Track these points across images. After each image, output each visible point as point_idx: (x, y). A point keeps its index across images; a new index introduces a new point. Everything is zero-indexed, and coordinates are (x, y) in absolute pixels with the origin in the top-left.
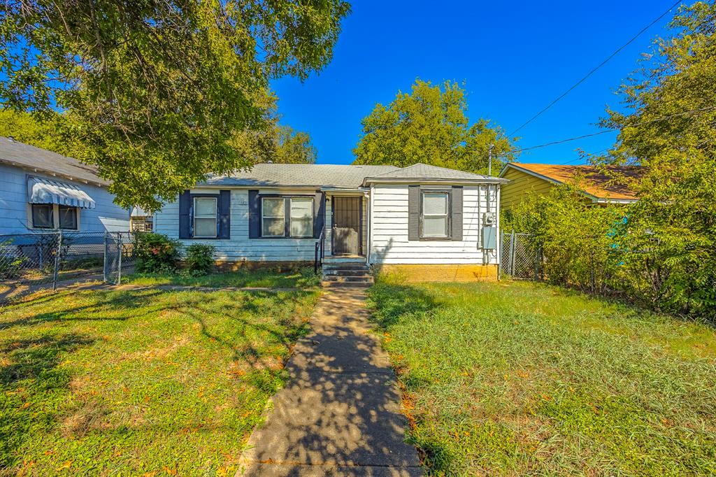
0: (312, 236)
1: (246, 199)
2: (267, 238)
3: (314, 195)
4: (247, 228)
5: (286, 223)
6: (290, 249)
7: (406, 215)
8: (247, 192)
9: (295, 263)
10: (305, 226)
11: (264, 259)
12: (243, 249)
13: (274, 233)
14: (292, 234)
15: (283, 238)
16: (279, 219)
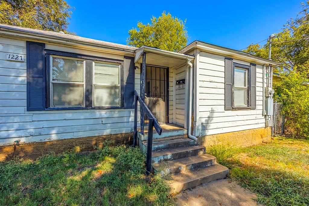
0: (119, 106)
1: (22, 54)
2: (58, 109)
3: (123, 61)
4: (24, 96)
5: (87, 91)
6: (92, 121)
7: (223, 86)
8: (24, 44)
9: (100, 139)
10: (110, 94)
11: (54, 137)
12: (16, 126)
13: (69, 103)
14: (96, 104)
15: (83, 109)
16: (78, 86)
